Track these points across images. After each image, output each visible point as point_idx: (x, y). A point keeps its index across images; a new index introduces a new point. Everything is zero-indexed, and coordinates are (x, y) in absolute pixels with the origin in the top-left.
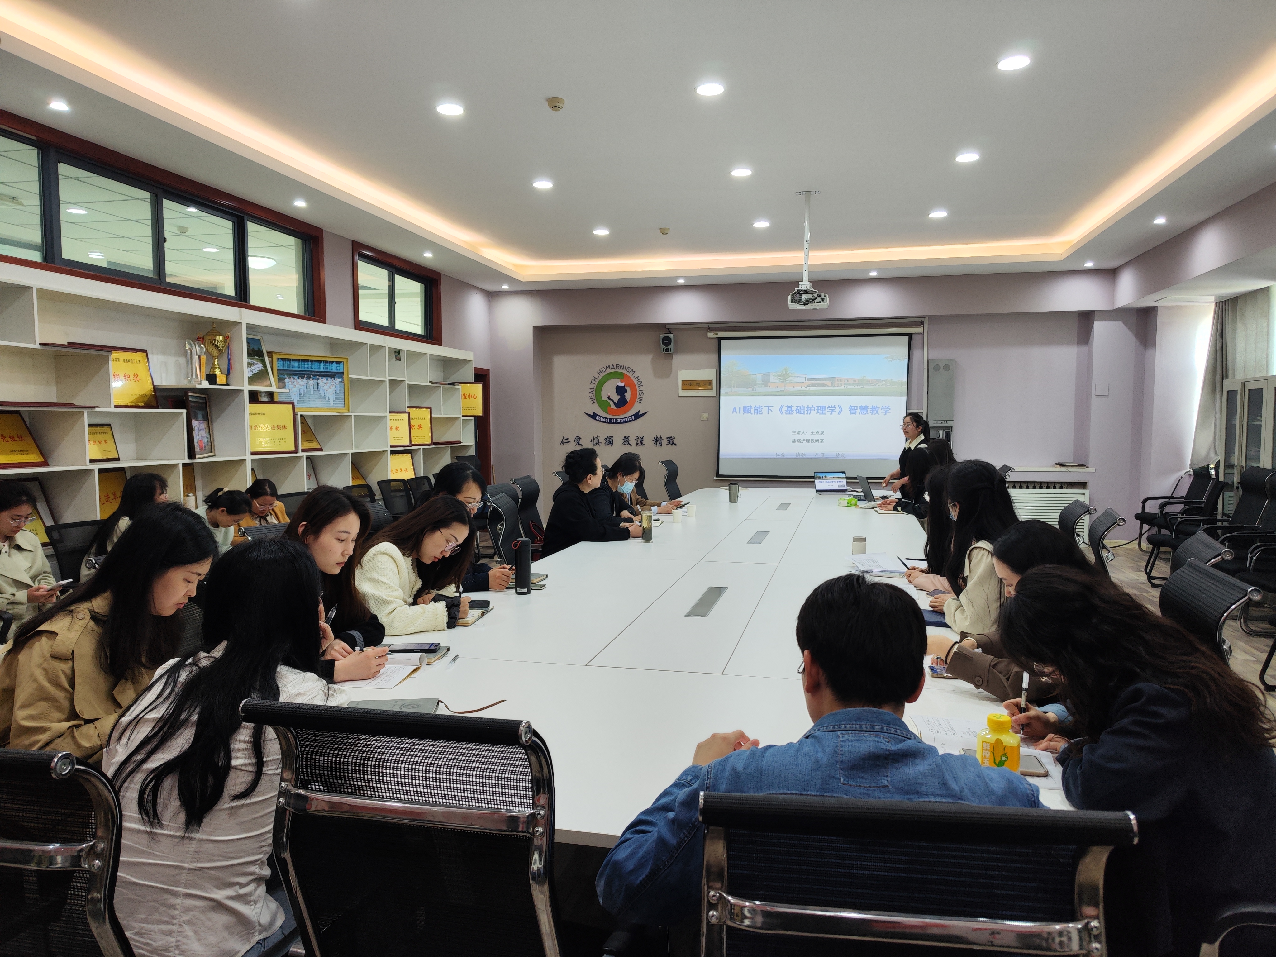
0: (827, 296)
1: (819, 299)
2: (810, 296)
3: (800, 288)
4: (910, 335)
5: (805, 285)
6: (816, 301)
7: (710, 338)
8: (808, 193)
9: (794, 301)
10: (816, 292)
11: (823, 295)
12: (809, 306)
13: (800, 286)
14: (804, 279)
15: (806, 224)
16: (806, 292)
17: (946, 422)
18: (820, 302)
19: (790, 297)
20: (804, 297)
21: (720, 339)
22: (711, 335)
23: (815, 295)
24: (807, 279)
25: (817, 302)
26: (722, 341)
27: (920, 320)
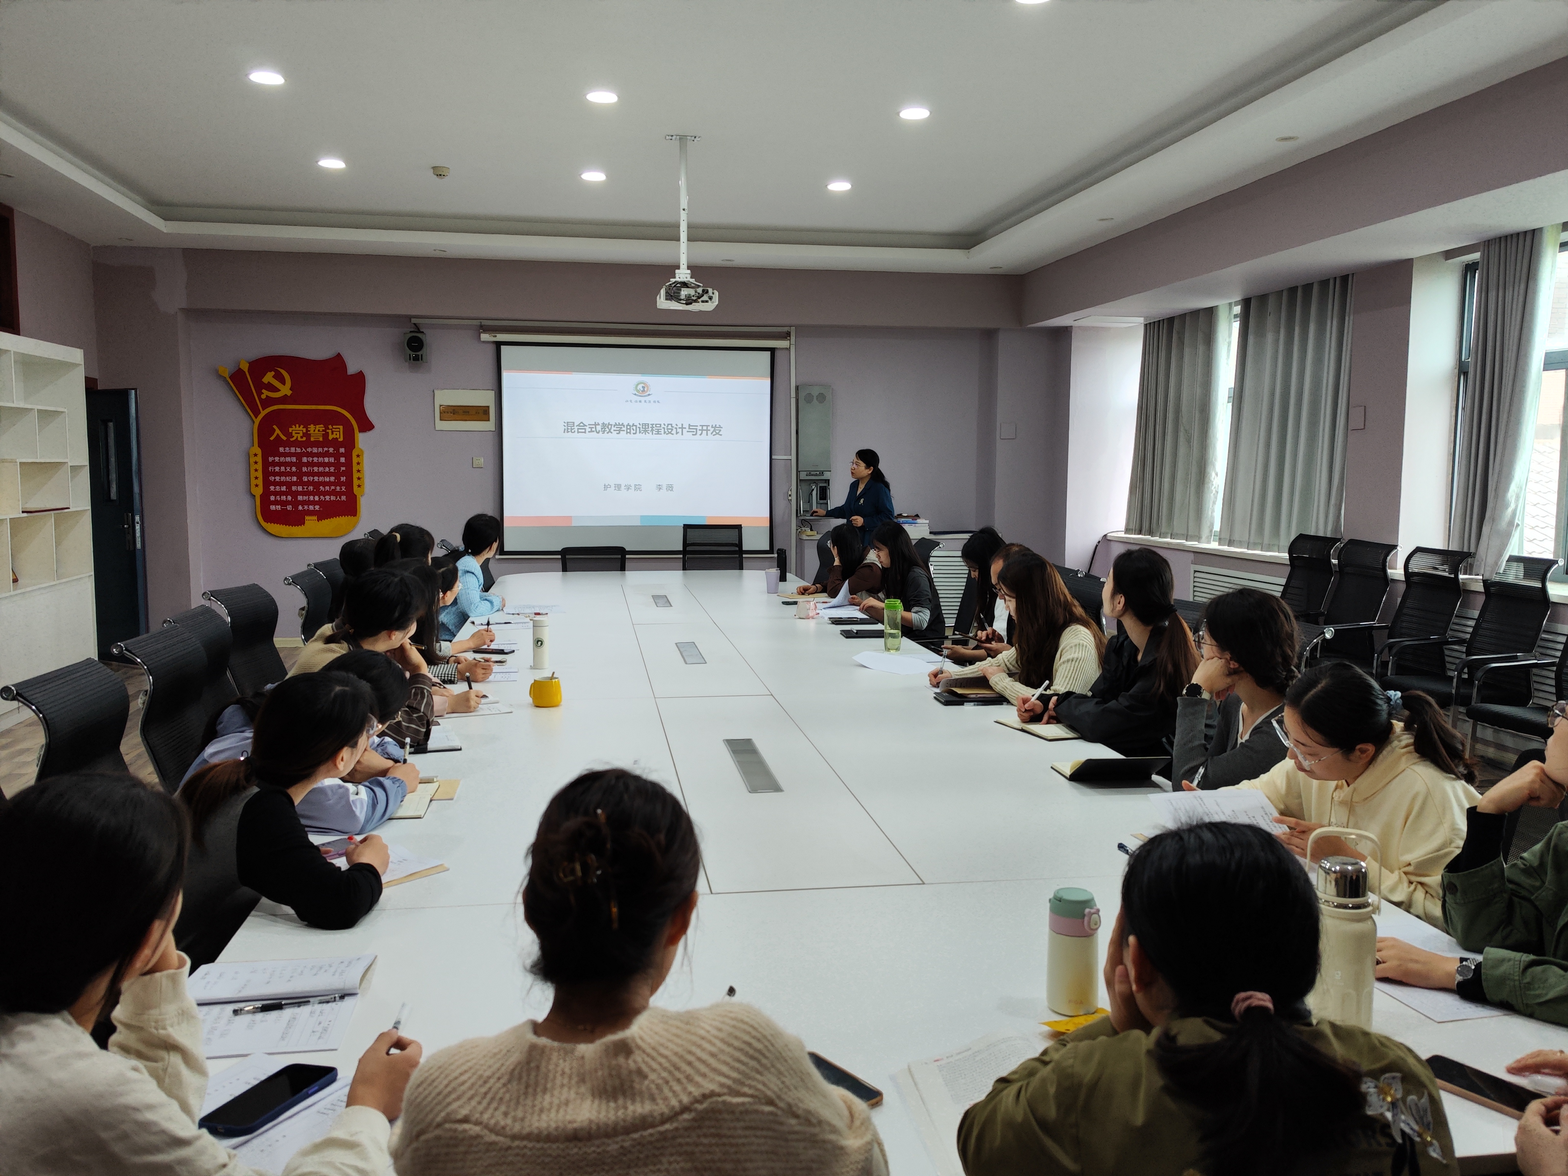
0: (716, 293)
1: (705, 298)
2: (691, 292)
3: (677, 279)
4: (772, 350)
5: (683, 274)
6: (703, 299)
7: (484, 342)
8: (682, 138)
9: (670, 297)
10: (699, 286)
11: (710, 290)
12: (695, 307)
13: (677, 276)
14: (682, 266)
15: (682, 183)
16: (685, 285)
17: (822, 473)
18: (707, 302)
19: (663, 292)
20: (684, 292)
21: (498, 345)
22: (485, 337)
23: (700, 290)
24: (685, 266)
25: (703, 302)
26: (503, 347)
27: (786, 329)
